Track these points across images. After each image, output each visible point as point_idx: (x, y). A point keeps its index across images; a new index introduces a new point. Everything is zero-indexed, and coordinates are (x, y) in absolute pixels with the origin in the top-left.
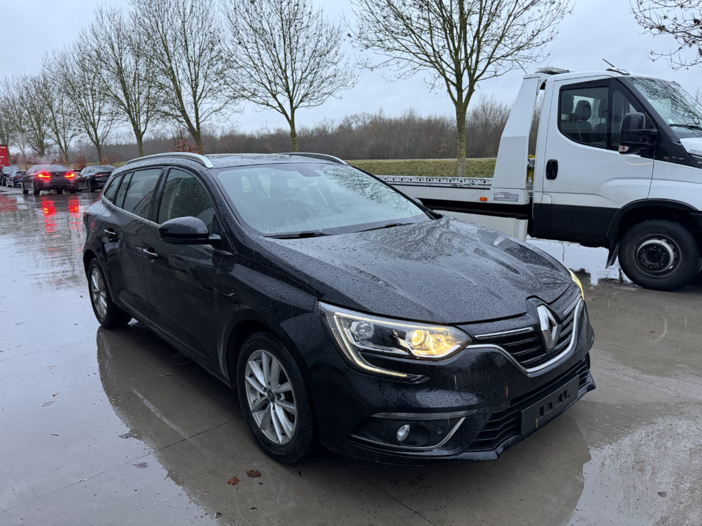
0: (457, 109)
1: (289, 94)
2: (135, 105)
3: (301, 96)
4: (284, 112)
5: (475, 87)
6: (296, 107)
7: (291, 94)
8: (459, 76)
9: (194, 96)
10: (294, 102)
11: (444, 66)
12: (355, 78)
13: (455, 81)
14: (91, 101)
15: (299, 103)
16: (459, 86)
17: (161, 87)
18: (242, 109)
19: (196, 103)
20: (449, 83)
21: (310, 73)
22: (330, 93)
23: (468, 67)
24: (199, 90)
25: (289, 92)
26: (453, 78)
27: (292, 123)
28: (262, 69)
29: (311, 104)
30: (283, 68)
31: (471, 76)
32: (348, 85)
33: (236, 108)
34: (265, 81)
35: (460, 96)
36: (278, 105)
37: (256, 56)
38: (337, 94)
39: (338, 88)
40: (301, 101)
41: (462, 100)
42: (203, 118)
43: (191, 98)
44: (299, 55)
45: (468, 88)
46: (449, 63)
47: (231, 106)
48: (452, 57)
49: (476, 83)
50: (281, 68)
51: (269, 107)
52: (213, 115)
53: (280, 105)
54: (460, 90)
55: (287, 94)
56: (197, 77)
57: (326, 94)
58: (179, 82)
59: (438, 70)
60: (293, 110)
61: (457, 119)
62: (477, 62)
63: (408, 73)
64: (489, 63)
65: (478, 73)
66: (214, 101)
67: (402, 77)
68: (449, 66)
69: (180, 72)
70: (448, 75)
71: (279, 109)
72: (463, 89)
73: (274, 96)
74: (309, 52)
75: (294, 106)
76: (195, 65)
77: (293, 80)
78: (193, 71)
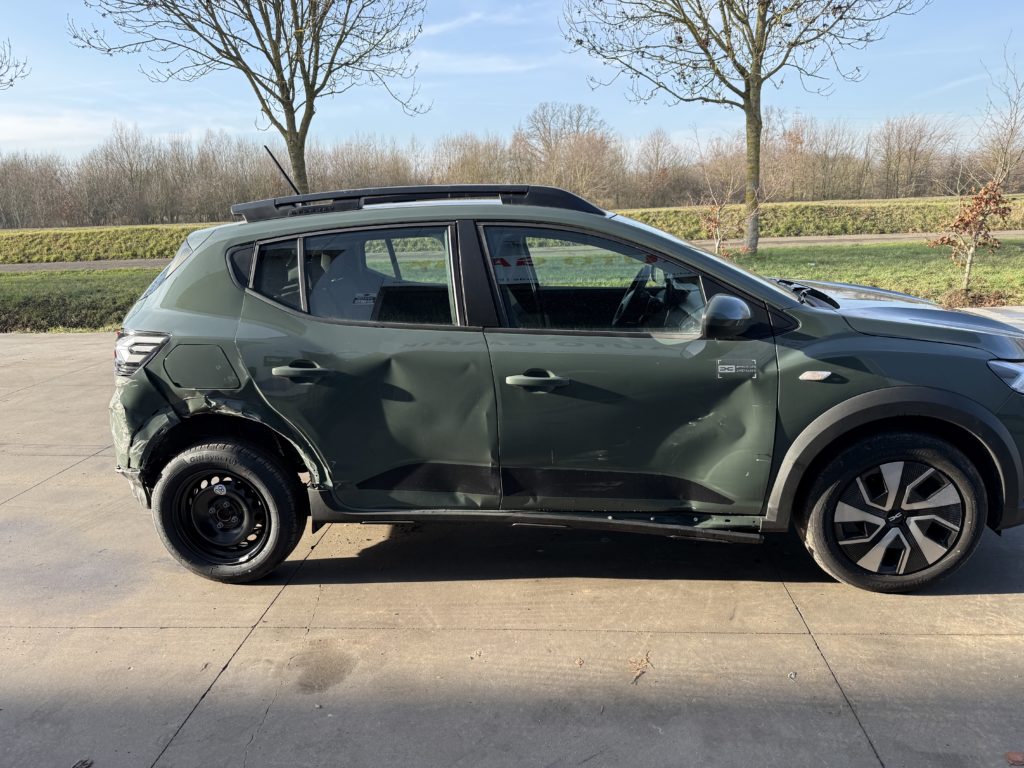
5: (316, 106)
16: (286, 100)
23: (305, 76)
35: (291, 121)
45: (304, 108)
54: (290, 112)
64: (330, 72)
65: (317, 85)
72: (295, 106)
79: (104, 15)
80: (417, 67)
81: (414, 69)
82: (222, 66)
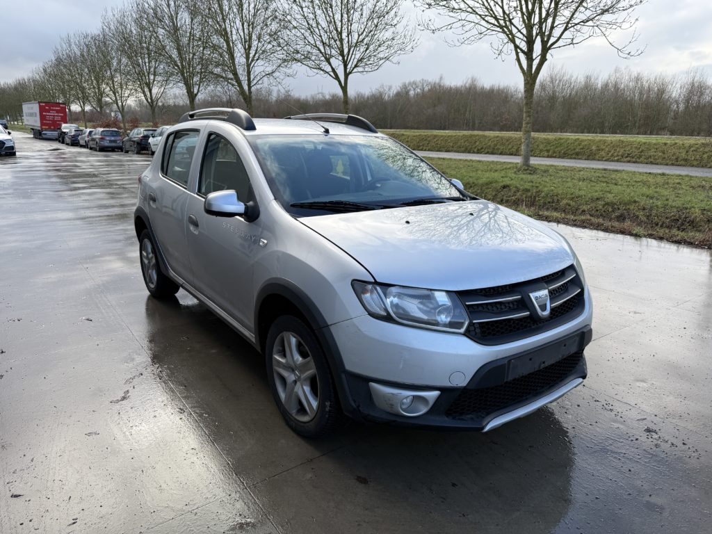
0: (525, 80)
1: (343, 59)
2: (189, 65)
3: (356, 60)
4: (337, 78)
5: (548, 56)
6: (350, 73)
7: (346, 58)
8: (530, 43)
9: (247, 58)
10: (349, 66)
11: (514, 31)
12: (415, 43)
13: (525, 49)
14: (147, 60)
15: (353, 69)
16: (529, 54)
17: (215, 48)
18: (295, 72)
19: (248, 66)
20: (519, 51)
21: (367, 36)
22: (387, 59)
23: (541, 33)
24: (252, 52)
25: (343, 56)
26: (523, 46)
27: (344, 89)
28: (317, 30)
29: (366, 69)
30: (339, 30)
31: (544, 43)
32: (407, 49)
33: (289, 71)
34: (318, 43)
35: (530, 66)
36: (330, 70)
37: (311, 16)
38: (395, 59)
39: (395, 52)
40: (356, 66)
41: (532, 71)
42: (255, 82)
43: (243, 60)
44: (356, 16)
45: (540, 57)
46: (520, 28)
47: (284, 69)
48: (524, 21)
49: (550, 51)
50: (337, 30)
51: (322, 72)
52: (265, 79)
53: (333, 70)
54: (530, 59)
55: (341, 58)
56: (250, 38)
57: (383, 59)
58: (233, 43)
59: (507, 35)
60: (347, 75)
61: (525, 91)
62: (552, 28)
63: (473, 38)
64: (566, 29)
65: (552, 40)
66: (267, 64)
67: (466, 42)
68: (519, 31)
69: (234, 32)
70: (518, 41)
71: (332, 74)
72: (534, 58)
73: (328, 60)
74: (366, 13)
75: (348, 70)
76: (249, 26)
77: (348, 42)
78: (246, 31)
79: (423, 11)
80: (637, 19)
81: (633, 21)
82: (494, 32)
